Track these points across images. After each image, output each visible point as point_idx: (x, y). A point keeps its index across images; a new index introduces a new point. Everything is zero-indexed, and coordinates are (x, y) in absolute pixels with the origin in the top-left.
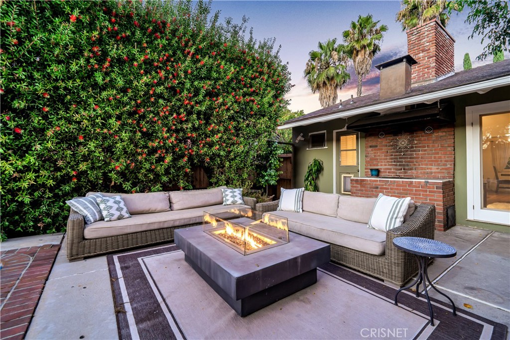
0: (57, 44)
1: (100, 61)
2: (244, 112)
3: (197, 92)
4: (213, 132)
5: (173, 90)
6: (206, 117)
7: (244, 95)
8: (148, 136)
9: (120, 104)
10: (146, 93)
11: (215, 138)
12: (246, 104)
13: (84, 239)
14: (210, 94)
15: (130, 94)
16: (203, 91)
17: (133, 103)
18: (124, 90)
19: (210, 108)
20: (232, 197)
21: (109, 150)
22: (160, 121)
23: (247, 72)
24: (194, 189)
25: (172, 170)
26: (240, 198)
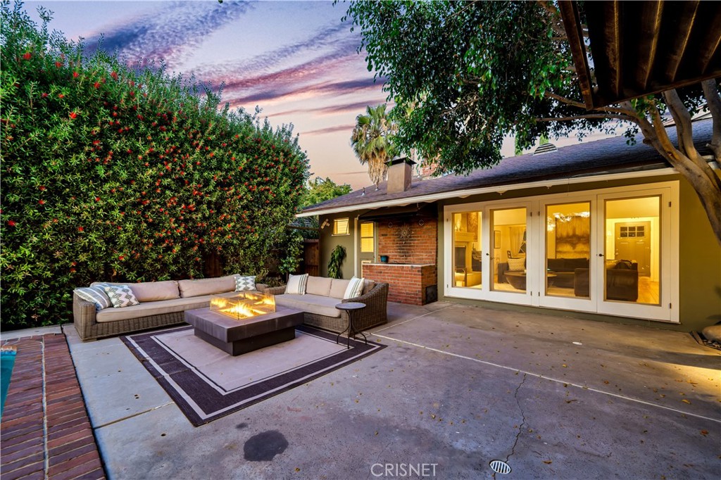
0: (55, 139)
1: (102, 155)
2: (259, 201)
3: (207, 183)
4: (226, 222)
5: (181, 182)
6: (218, 206)
7: (259, 184)
8: (153, 226)
9: (123, 195)
10: (151, 185)
11: (227, 227)
12: (261, 193)
13: (96, 322)
14: (222, 185)
15: (134, 186)
16: (213, 182)
17: (138, 194)
18: (128, 182)
19: (222, 197)
20: (244, 284)
21: (111, 241)
22: (167, 212)
23: (262, 161)
24: (205, 278)
25: (181, 260)
26: (252, 285)
